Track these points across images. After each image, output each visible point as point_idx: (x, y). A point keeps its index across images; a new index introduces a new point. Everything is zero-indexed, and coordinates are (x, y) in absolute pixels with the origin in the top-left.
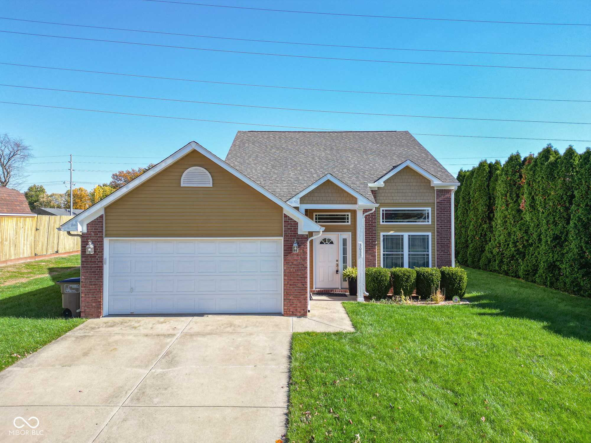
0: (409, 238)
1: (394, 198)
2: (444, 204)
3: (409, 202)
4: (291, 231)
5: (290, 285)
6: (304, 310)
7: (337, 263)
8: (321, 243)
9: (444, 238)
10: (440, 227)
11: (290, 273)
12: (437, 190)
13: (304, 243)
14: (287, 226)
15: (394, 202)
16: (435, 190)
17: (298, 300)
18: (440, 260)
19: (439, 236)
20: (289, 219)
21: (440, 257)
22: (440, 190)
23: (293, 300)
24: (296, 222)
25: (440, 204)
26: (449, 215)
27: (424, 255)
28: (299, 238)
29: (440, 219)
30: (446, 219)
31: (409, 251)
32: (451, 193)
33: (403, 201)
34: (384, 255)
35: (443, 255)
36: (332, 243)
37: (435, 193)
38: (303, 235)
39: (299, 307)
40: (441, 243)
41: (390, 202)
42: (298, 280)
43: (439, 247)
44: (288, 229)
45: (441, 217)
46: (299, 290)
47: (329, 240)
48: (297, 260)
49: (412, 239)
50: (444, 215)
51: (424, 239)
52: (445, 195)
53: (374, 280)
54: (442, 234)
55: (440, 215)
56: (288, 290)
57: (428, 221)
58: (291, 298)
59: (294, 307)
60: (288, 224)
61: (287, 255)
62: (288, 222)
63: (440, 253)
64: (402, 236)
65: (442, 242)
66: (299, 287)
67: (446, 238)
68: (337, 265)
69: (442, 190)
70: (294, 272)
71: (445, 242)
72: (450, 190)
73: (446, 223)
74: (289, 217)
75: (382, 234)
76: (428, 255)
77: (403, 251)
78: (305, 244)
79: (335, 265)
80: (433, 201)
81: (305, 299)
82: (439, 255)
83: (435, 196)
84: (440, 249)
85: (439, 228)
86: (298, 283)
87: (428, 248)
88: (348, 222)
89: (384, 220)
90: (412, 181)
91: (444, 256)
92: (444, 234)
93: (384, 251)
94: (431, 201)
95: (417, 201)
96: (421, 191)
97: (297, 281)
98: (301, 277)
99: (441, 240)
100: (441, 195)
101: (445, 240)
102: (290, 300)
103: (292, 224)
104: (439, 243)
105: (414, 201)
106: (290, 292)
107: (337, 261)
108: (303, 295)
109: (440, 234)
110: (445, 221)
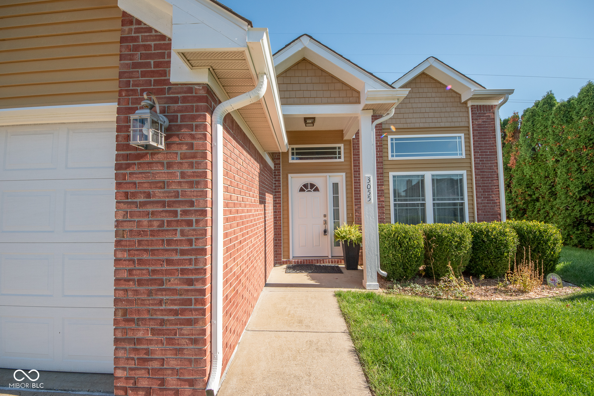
0: (433, 180)
1: (409, 121)
2: (483, 127)
3: (431, 126)
4: (144, 74)
5: (140, 282)
6: (191, 383)
7: (325, 219)
8: (302, 190)
9: (487, 178)
10: (480, 161)
11: (139, 233)
12: (472, 106)
13: (193, 118)
14: (131, 57)
15: (409, 127)
16: (468, 108)
17: (170, 341)
18: (483, 212)
19: (480, 175)
20: (137, 31)
21: (483, 206)
22: (477, 106)
23: (150, 342)
24: (163, 37)
25: (478, 127)
26: (493, 143)
27: (455, 204)
28: (175, 100)
29: (480, 149)
30: (489, 149)
31: (434, 200)
32: (494, 111)
33: (422, 125)
34: (395, 205)
35: (487, 203)
36: (317, 190)
37: (468, 112)
38: (189, 88)
39: (177, 372)
40: (483, 186)
41: (402, 127)
42: (169, 262)
43: (480, 192)
44: (136, 65)
45: (481, 147)
46: (173, 302)
47: (312, 186)
48: (163, 185)
49: (437, 182)
50: (485, 144)
51: (456, 182)
52: (485, 113)
54: (484, 172)
55: (479, 144)
56: (129, 301)
57: (460, 154)
58: (140, 335)
59: (156, 371)
60: (136, 48)
61: (128, 166)
62: (135, 39)
63: (482, 200)
64: (423, 176)
65: (485, 183)
66: (174, 291)
67: (490, 178)
68: (325, 222)
69: (480, 106)
70: (153, 233)
71: (490, 183)
72: (492, 106)
73: (488, 155)
74: (139, 22)
75: (391, 174)
76: (462, 204)
77: (424, 200)
78: (199, 122)
79: (322, 222)
80: (466, 125)
81: (195, 341)
82: (482, 203)
83: (468, 117)
84: (482, 195)
85: (479, 163)
86: (168, 272)
87: (462, 194)
88: (340, 158)
89: (395, 154)
90: (434, 95)
91: (488, 206)
92: (486, 172)
93: (395, 200)
94: (462, 124)
95: (442, 125)
96: (448, 109)
97: (165, 267)
98: (183, 252)
99: (483, 181)
100: (479, 113)
101: (489, 180)
102: (139, 341)
103: (148, 47)
104: (480, 186)
105: (438, 125)
106: (138, 311)
107: (325, 216)
108: (189, 322)
109: (481, 172)
110: (487, 152)
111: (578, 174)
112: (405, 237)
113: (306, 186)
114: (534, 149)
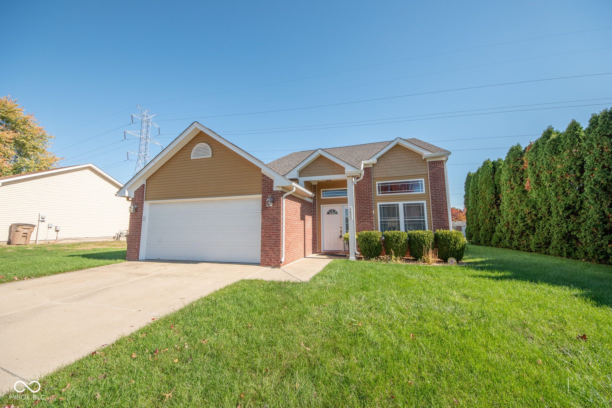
0: (404, 207)
1: (389, 173)
2: (436, 174)
3: (403, 175)
4: (267, 188)
5: (267, 237)
6: (277, 261)
7: (341, 229)
8: (328, 213)
9: (439, 205)
10: (434, 195)
11: (266, 226)
12: (429, 162)
14: (265, 184)
15: (389, 176)
16: (427, 163)
17: (273, 251)
18: (437, 226)
19: (434, 203)
20: (266, 178)
21: (437, 222)
22: (432, 162)
23: (269, 251)
24: (272, 180)
25: (433, 175)
26: (443, 184)
27: (420, 221)
28: (274, 194)
29: (434, 188)
30: (440, 187)
31: (405, 218)
32: (443, 164)
33: (397, 175)
34: (381, 222)
35: (440, 220)
36: (337, 213)
37: (427, 165)
38: (277, 191)
39: (274, 258)
40: (436, 210)
41: (385, 176)
42: (273, 232)
43: (435, 214)
44: (266, 186)
45: (435, 186)
46: (274, 242)
47: (334, 211)
48: (271, 214)
49: (407, 208)
50: (437, 184)
51: (420, 207)
52: (437, 166)
53: (365, 241)
54: (437, 201)
55: (433, 184)
56: (264, 241)
57: (422, 191)
58: (266, 249)
59: (270, 258)
60: (266, 182)
61: (264, 210)
62: (265, 180)
63: (436, 219)
64: (398, 205)
65: (438, 208)
66: (274, 239)
67: (441, 205)
68: (341, 232)
69: (434, 161)
70: (269, 226)
71: (441, 208)
72: (442, 161)
73: (440, 191)
74: (266, 176)
75: (378, 204)
76: (424, 221)
77: (399, 219)
78: (279, 199)
79: (339, 231)
80: (426, 173)
81: (278, 251)
82: (436, 221)
83: (427, 168)
84: (436, 215)
85: (433, 196)
86: (273, 235)
87: (423, 215)
89: (380, 192)
90: (404, 157)
91: (440, 222)
92: (439, 201)
93: (381, 219)
94: (423, 173)
95: (410, 174)
96: (414, 165)
97: (272, 234)
98: (276, 230)
99: (436, 207)
100: (433, 166)
101: (440, 206)
102: (266, 251)
103: (268, 182)
104: (435, 210)
105: (407, 174)
106: (266, 244)
107: (341, 228)
108: (277, 246)
109: (435, 201)
110: (439, 189)
111: (564, 197)
112: (369, 237)
113: (330, 211)
114: (538, 176)
